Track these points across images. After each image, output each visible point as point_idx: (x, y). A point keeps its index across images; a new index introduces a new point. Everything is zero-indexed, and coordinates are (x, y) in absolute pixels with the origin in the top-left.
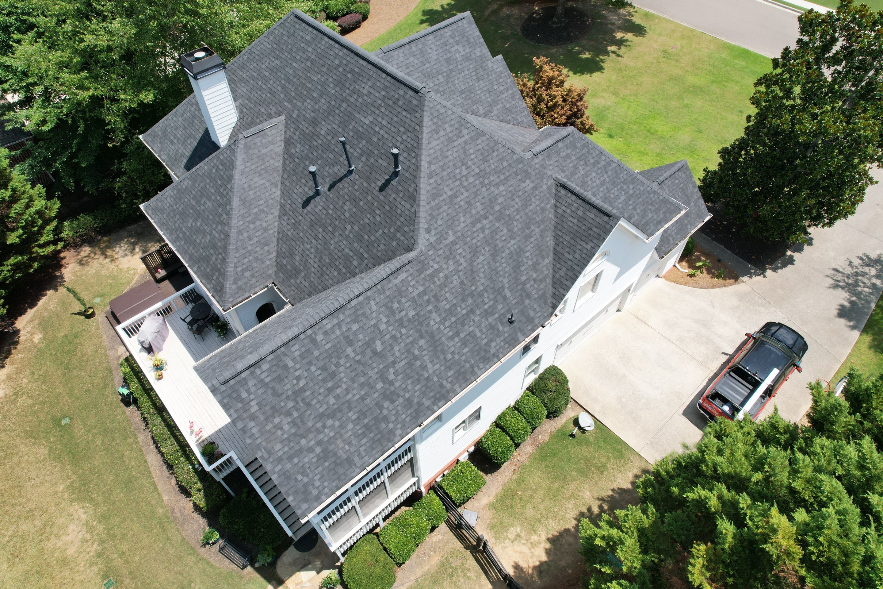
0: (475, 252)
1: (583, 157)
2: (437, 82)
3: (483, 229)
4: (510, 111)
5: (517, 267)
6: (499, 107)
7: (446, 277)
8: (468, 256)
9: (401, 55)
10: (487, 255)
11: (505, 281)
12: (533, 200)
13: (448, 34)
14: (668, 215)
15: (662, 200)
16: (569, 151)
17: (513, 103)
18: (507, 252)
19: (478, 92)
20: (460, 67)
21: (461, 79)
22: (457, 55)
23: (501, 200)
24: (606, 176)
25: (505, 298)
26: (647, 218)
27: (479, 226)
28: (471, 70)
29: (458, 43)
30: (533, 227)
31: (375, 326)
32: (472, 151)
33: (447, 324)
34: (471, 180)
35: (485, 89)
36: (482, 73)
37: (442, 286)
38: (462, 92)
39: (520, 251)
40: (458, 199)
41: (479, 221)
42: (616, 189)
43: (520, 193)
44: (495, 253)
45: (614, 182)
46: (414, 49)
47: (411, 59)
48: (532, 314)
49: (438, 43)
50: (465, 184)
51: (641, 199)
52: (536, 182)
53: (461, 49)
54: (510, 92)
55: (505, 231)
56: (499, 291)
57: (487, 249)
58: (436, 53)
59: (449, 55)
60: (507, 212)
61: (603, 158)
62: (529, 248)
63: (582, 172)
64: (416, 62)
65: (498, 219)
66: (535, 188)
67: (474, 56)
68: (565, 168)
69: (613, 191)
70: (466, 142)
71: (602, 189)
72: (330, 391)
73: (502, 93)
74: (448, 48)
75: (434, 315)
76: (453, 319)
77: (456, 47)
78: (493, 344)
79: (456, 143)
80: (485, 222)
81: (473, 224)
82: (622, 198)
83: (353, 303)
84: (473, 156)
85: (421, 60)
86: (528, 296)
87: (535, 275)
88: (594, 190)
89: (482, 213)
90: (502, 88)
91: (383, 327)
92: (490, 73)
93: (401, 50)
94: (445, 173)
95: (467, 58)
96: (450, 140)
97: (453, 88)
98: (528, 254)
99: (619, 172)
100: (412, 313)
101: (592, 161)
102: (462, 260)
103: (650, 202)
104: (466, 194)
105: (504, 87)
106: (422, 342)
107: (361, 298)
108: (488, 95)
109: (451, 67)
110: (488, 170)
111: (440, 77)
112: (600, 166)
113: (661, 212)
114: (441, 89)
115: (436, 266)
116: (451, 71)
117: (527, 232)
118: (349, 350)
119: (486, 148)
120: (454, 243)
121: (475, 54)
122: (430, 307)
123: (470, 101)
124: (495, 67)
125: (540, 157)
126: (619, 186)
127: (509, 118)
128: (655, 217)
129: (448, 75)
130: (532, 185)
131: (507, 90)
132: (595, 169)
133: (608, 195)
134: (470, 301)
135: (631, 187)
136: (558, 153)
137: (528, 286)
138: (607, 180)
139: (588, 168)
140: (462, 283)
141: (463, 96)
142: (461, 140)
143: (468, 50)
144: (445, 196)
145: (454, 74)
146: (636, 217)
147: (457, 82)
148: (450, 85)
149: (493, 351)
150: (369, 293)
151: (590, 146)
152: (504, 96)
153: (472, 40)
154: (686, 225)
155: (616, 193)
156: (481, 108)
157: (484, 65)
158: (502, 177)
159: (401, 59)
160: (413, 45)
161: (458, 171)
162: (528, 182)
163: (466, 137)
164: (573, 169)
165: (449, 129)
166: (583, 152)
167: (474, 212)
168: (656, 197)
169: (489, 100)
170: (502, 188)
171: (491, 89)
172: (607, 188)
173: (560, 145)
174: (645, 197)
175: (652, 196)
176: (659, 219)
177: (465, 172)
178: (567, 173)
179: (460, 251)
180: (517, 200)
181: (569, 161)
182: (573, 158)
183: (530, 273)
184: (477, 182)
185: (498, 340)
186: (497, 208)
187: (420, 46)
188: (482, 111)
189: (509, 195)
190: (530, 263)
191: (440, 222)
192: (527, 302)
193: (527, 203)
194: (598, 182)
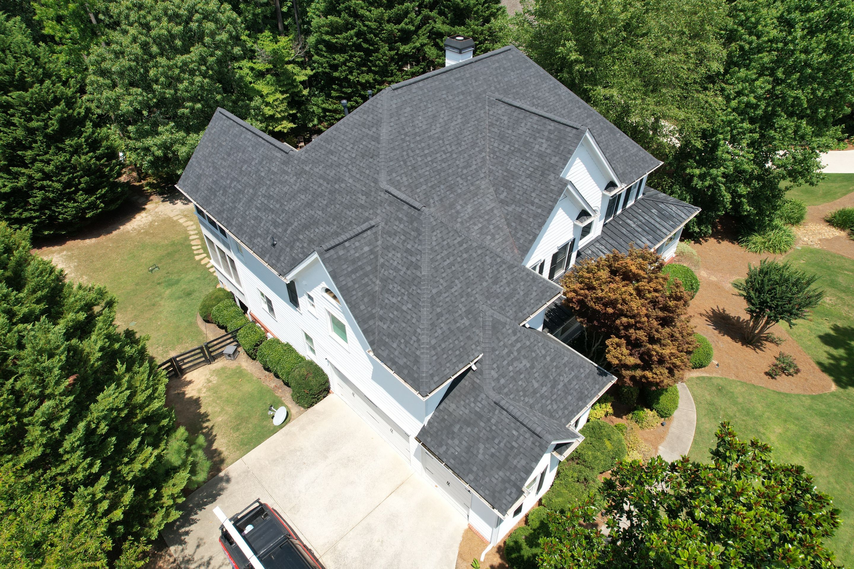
0: (305, 190)
1: (408, 236)
2: (501, 147)
3: (320, 185)
4: (521, 221)
5: (306, 227)
6: (517, 208)
7: (286, 180)
8: (301, 187)
9: (503, 110)
10: (306, 200)
11: (296, 224)
12: (354, 210)
13: (550, 127)
14: (406, 372)
15: (417, 356)
16: (405, 218)
17: (531, 220)
18: (313, 213)
19: (517, 183)
20: (528, 155)
21: (518, 163)
22: (537, 146)
23: (343, 185)
24: (404, 269)
25: (286, 230)
26: (391, 343)
27: (321, 181)
28: (532, 165)
29: (548, 139)
30: (335, 223)
31: (253, 158)
32: (364, 143)
33: (263, 199)
34: (346, 156)
35: (525, 187)
36: (538, 176)
37: (281, 182)
38: (507, 171)
39: (315, 223)
40: (331, 157)
41: (324, 179)
42: (399, 288)
43: (354, 197)
44: (309, 205)
45: (404, 283)
46: (515, 114)
47: (505, 118)
48: (282, 259)
49: (535, 126)
50: (342, 154)
51: (404, 325)
52: (367, 205)
53: (545, 146)
54: (539, 211)
55: (325, 202)
56: (289, 224)
57: (310, 197)
58: (525, 130)
59: (531, 140)
60: (337, 196)
61: (419, 257)
62: (321, 228)
63: (395, 242)
64: (506, 122)
65: (331, 192)
66: (362, 206)
67: (547, 159)
68: (389, 224)
69: (396, 285)
70: (368, 134)
71: (391, 272)
72: (223, 159)
73: (533, 203)
74: (538, 135)
75: (265, 188)
76: (266, 202)
77: (544, 141)
78: (259, 239)
79: (364, 130)
80: (325, 184)
81: (321, 177)
82: (394, 300)
83: (260, 139)
84: (361, 146)
85: (510, 124)
86: (292, 248)
87: (305, 245)
88: (386, 263)
89: (330, 178)
90: (537, 201)
91: (253, 163)
92: (543, 182)
93: (507, 107)
94: (343, 137)
95: (541, 156)
96: (363, 125)
97: (505, 162)
98: (317, 230)
99: (416, 282)
100: (263, 174)
101: (409, 246)
102: (298, 184)
103: (407, 338)
104: (336, 159)
105: (540, 203)
106: (251, 191)
107: (263, 142)
108: (521, 193)
109: (522, 148)
110: (358, 162)
111: (508, 146)
112: (409, 257)
113: (405, 360)
114: (498, 154)
115: (289, 171)
116: (519, 150)
117: (331, 220)
118: (240, 154)
119: (371, 151)
120: (305, 172)
121: (551, 159)
122: (268, 182)
123: (504, 182)
124: (553, 183)
125: (387, 196)
126: (403, 290)
127: (513, 224)
128: (396, 353)
129: (513, 151)
130: (363, 202)
131: (540, 207)
132: (405, 255)
133: (389, 281)
134: (278, 206)
135: (410, 306)
136: (399, 210)
137: (298, 244)
138: (402, 273)
139: (401, 247)
140: (286, 193)
141: (505, 174)
142: (367, 131)
143: (548, 151)
144: (329, 147)
145: (518, 154)
146: (385, 327)
147: (513, 161)
148: (506, 158)
149: (255, 241)
150: (267, 144)
151: (421, 237)
152: (531, 207)
153: (562, 148)
154: (471, 471)
155: (395, 290)
156: (505, 194)
157: (547, 172)
158: (358, 176)
159: (499, 112)
160: (518, 111)
161: (347, 143)
162: (364, 198)
163: (371, 133)
164: (393, 231)
165: (370, 119)
166: (413, 233)
167: (328, 172)
168: (416, 345)
169: (518, 197)
170: (351, 181)
171: (528, 192)
172: (395, 277)
173: (406, 207)
174: (409, 328)
175: (414, 338)
176: (397, 359)
177: (349, 148)
178: (387, 227)
179: (303, 179)
180: (348, 198)
181: (397, 223)
182: (402, 226)
183: (306, 240)
184: (347, 161)
185: (262, 242)
186: (337, 186)
187: (521, 116)
188: (502, 197)
189: (349, 189)
190: (312, 236)
191: (313, 155)
192: (288, 249)
193: (349, 207)
194: (395, 264)
